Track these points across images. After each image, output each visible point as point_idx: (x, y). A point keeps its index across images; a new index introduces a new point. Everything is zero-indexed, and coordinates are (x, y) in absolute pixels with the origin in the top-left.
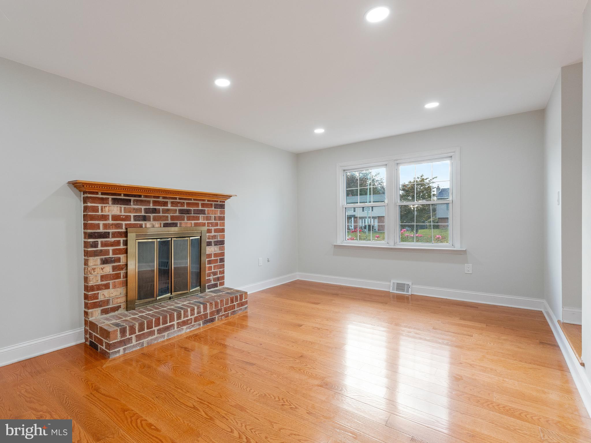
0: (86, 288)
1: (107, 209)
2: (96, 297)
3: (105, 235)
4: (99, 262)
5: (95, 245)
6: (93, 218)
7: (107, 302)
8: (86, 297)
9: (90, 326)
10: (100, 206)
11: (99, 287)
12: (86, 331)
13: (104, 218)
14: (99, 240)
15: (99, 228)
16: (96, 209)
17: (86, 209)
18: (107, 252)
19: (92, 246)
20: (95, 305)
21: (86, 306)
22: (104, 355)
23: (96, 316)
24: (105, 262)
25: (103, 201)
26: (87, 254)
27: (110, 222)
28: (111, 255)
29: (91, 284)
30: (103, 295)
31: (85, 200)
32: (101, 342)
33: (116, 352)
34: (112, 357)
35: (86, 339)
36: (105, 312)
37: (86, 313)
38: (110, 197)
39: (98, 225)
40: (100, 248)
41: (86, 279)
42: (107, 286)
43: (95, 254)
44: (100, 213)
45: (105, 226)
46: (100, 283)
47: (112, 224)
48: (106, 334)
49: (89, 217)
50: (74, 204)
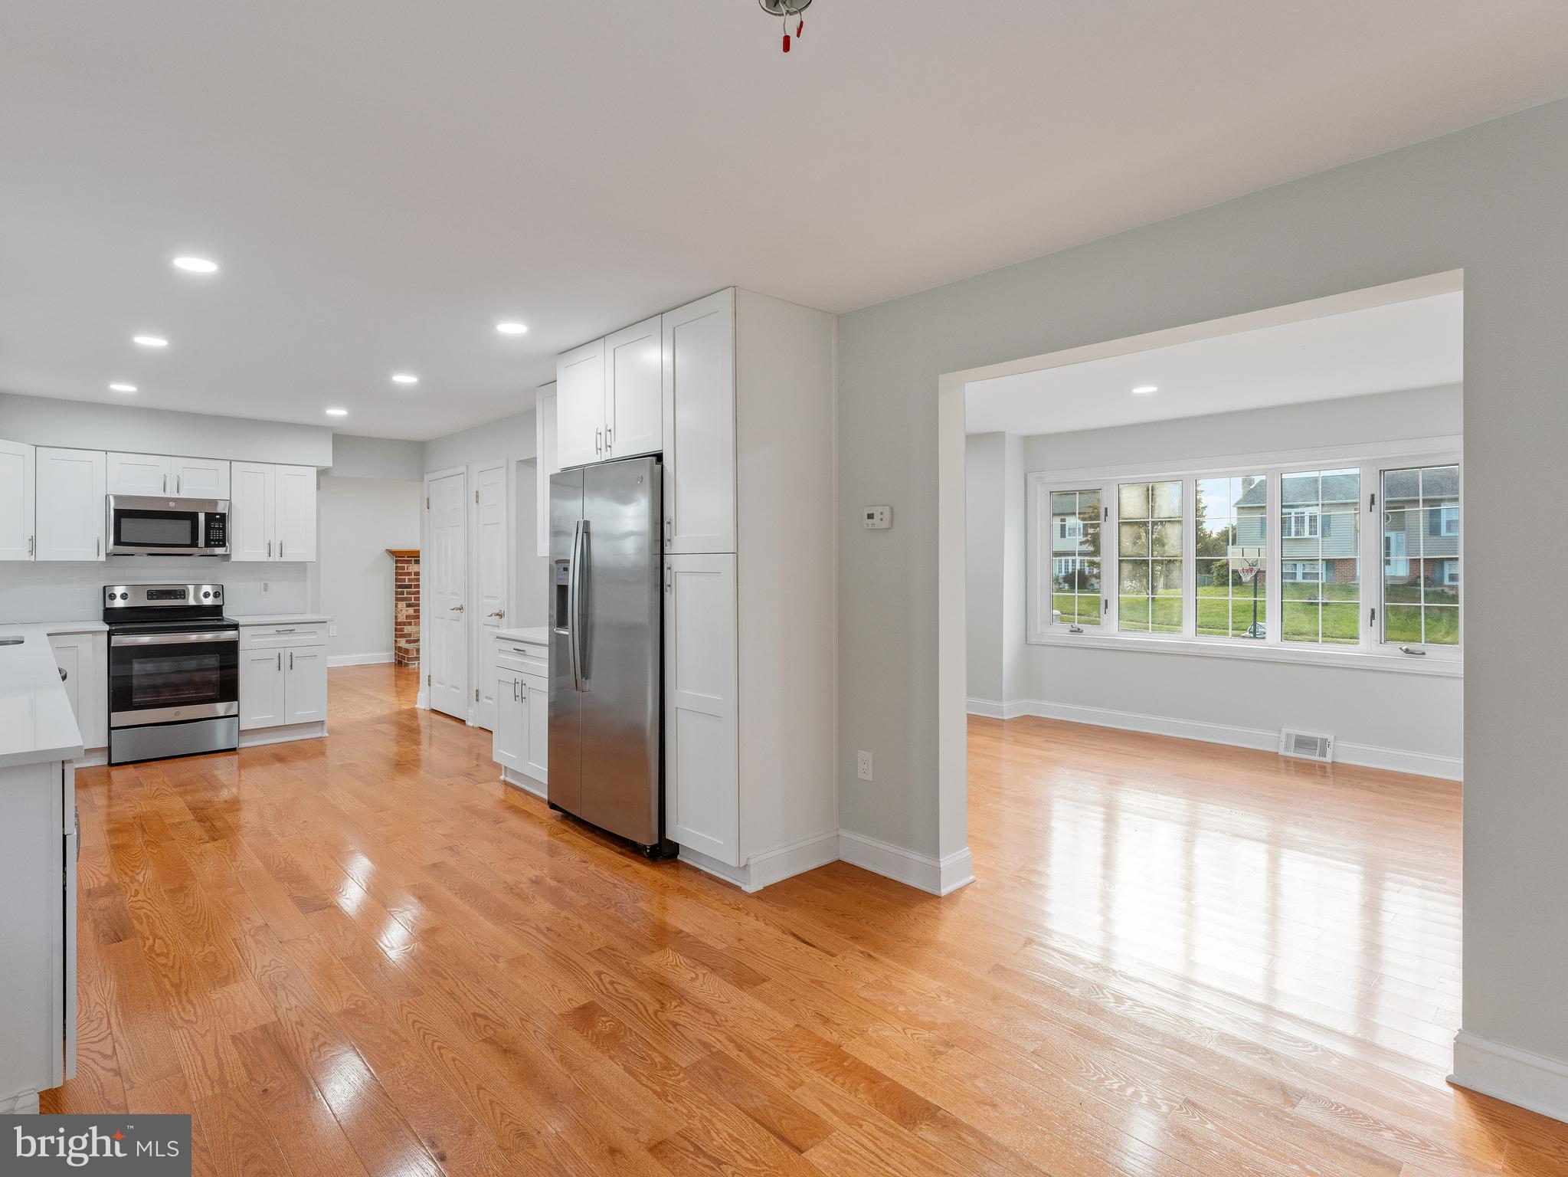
0: (397, 624)
1: (411, 568)
2: (402, 630)
3: (409, 586)
4: (405, 605)
5: (402, 593)
6: (401, 574)
7: (410, 635)
8: (396, 630)
9: (398, 649)
10: (406, 565)
11: (404, 624)
12: (395, 654)
13: (409, 574)
14: (405, 590)
16: (403, 568)
17: (397, 568)
18: (410, 599)
19: (400, 595)
20: (402, 636)
21: (396, 636)
22: (407, 665)
23: (402, 643)
24: (409, 606)
25: (408, 562)
26: (397, 599)
27: (413, 577)
28: (413, 601)
29: (399, 620)
30: (407, 629)
31: (397, 562)
32: (403, 658)
33: (413, 664)
34: (410, 666)
35: (396, 659)
36: (408, 642)
37: (396, 641)
38: (412, 559)
39: (404, 580)
40: (405, 595)
41: (396, 616)
43: (403, 600)
44: (406, 571)
46: (405, 620)
47: (414, 579)
48: (407, 651)
49: (399, 573)
50: (390, 565)
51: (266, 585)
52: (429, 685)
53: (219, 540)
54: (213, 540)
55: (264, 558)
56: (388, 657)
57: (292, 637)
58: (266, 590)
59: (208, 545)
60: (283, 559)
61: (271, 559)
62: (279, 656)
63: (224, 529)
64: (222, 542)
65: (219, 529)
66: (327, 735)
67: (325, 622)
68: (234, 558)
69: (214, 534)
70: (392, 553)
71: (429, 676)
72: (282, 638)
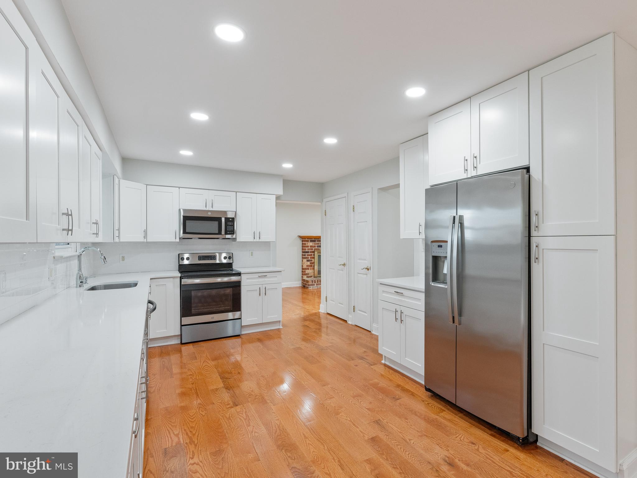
0: (302, 269)
1: (308, 244)
2: (305, 272)
3: (308, 252)
4: (306, 261)
6: (305, 247)
7: (308, 274)
8: (302, 272)
9: (303, 280)
10: (306, 243)
11: (306, 269)
12: (302, 282)
13: (308, 246)
14: (306, 254)
15: (306, 250)
16: (305, 244)
17: (302, 244)
18: (308, 258)
19: (304, 256)
20: (305, 274)
21: (302, 274)
22: (307, 288)
23: (305, 278)
24: (308, 261)
25: (308, 241)
26: (303, 258)
27: (309, 248)
28: (309, 259)
29: (304, 267)
30: (307, 271)
31: (302, 241)
32: (306, 284)
33: (310, 287)
34: (309, 288)
35: (302, 285)
36: (308, 277)
37: (302, 277)
38: (309, 240)
40: (306, 256)
41: (302, 266)
42: (308, 269)
43: (305, 258)
44: (306, 245)
45: (308, 249)
46: (306, 267)
47: (310, 249)
48: (307, 281)
49: (303, 246)
50: (299, 242)
51: (252, 253)
52: (326, 301)
53: (231, 231)
54: (228, 231)
55: (251, 240)
56: (299, 284)
57: (266, 279)
58: (252, 255)
59: (226, 233)
60: (260, 240)
61: (255, 240)
62: (260, 289)
63: (233, 225)
64: (232, 232)
65: (231, 225)
66: (282, 327)
67: (281, 272)
68: (238, 240)
69: (229, 228)
70: (300, 237)
71: (326, 297)
72: (261, 280)
